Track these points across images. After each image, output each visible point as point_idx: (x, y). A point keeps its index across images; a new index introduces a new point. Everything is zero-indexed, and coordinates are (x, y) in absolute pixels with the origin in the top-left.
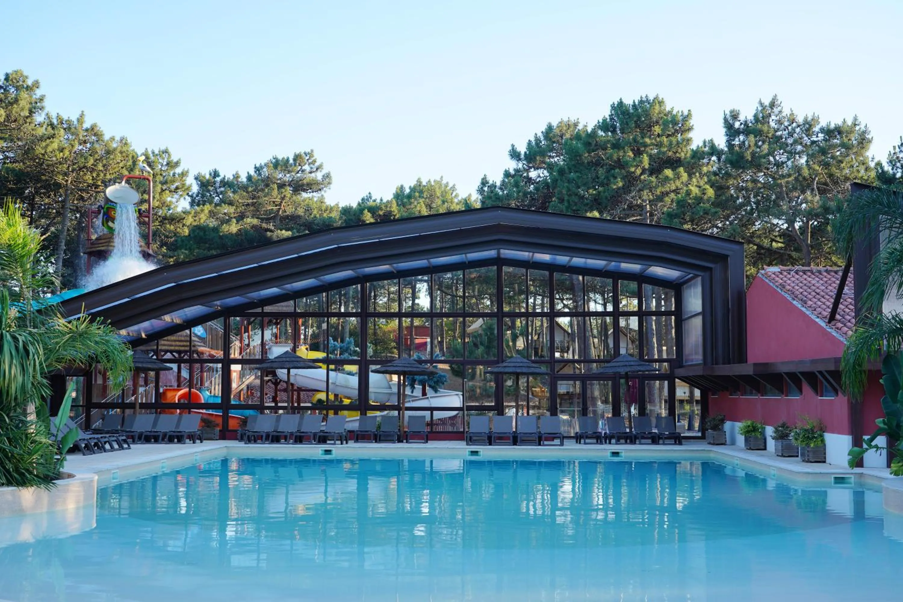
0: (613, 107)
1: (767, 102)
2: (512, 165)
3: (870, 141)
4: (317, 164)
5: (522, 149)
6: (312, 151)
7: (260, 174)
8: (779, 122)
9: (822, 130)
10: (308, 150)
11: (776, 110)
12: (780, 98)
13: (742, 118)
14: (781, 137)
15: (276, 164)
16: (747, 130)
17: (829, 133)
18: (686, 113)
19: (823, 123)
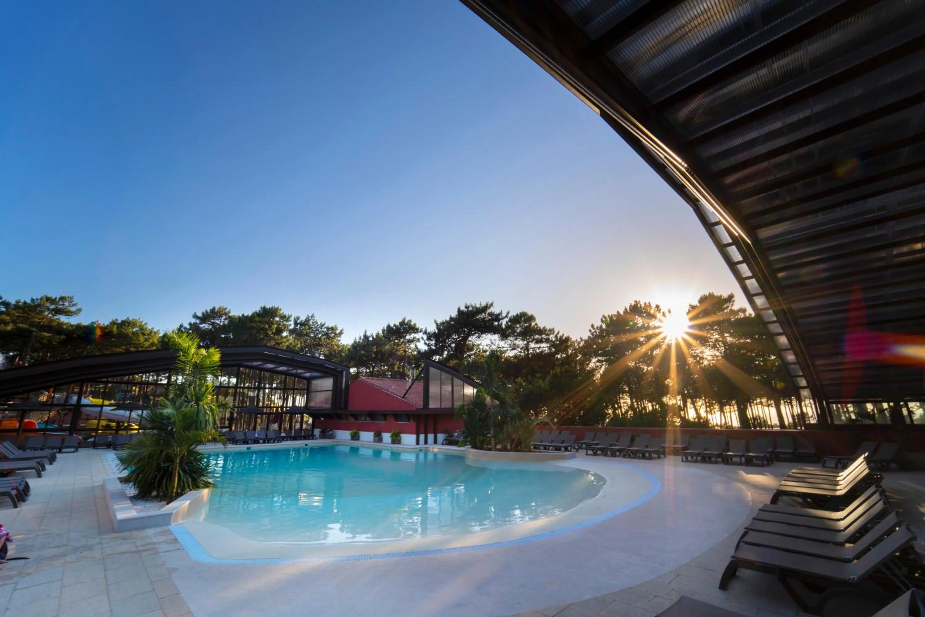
0: (261, 308)
1: (310, 315)
2: (193, 321)
3: (343, 333)
4: (73, 303)
5: (200, 315)
6: (73, 297)
7: (34, 302)
8: (313, 323)
9: (326, 328)
10: (71, 296)
11: (313, 318)
12: (315, 315)
13: (301, 319)
14: (312, 328)
15: (48, 299)
16: (302, 324)
17: (328, 329)
18: (290, 315)
19: (326, 325)
